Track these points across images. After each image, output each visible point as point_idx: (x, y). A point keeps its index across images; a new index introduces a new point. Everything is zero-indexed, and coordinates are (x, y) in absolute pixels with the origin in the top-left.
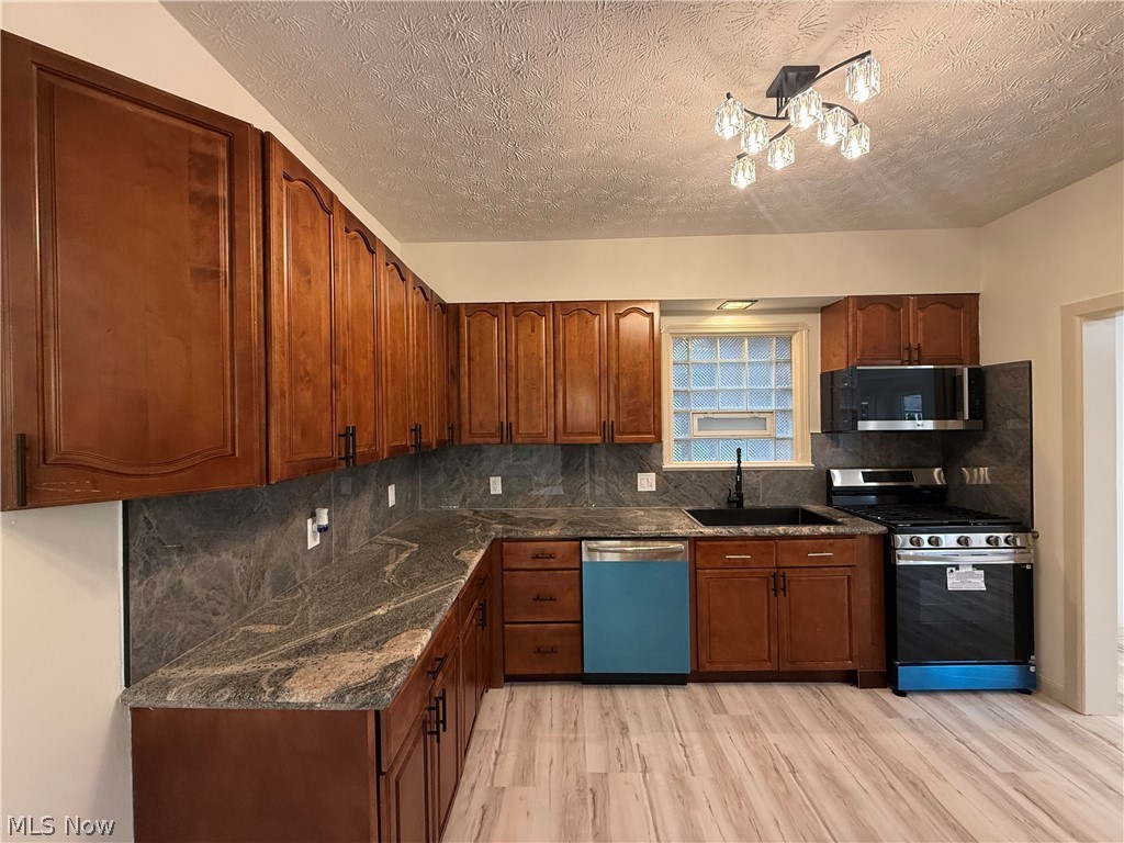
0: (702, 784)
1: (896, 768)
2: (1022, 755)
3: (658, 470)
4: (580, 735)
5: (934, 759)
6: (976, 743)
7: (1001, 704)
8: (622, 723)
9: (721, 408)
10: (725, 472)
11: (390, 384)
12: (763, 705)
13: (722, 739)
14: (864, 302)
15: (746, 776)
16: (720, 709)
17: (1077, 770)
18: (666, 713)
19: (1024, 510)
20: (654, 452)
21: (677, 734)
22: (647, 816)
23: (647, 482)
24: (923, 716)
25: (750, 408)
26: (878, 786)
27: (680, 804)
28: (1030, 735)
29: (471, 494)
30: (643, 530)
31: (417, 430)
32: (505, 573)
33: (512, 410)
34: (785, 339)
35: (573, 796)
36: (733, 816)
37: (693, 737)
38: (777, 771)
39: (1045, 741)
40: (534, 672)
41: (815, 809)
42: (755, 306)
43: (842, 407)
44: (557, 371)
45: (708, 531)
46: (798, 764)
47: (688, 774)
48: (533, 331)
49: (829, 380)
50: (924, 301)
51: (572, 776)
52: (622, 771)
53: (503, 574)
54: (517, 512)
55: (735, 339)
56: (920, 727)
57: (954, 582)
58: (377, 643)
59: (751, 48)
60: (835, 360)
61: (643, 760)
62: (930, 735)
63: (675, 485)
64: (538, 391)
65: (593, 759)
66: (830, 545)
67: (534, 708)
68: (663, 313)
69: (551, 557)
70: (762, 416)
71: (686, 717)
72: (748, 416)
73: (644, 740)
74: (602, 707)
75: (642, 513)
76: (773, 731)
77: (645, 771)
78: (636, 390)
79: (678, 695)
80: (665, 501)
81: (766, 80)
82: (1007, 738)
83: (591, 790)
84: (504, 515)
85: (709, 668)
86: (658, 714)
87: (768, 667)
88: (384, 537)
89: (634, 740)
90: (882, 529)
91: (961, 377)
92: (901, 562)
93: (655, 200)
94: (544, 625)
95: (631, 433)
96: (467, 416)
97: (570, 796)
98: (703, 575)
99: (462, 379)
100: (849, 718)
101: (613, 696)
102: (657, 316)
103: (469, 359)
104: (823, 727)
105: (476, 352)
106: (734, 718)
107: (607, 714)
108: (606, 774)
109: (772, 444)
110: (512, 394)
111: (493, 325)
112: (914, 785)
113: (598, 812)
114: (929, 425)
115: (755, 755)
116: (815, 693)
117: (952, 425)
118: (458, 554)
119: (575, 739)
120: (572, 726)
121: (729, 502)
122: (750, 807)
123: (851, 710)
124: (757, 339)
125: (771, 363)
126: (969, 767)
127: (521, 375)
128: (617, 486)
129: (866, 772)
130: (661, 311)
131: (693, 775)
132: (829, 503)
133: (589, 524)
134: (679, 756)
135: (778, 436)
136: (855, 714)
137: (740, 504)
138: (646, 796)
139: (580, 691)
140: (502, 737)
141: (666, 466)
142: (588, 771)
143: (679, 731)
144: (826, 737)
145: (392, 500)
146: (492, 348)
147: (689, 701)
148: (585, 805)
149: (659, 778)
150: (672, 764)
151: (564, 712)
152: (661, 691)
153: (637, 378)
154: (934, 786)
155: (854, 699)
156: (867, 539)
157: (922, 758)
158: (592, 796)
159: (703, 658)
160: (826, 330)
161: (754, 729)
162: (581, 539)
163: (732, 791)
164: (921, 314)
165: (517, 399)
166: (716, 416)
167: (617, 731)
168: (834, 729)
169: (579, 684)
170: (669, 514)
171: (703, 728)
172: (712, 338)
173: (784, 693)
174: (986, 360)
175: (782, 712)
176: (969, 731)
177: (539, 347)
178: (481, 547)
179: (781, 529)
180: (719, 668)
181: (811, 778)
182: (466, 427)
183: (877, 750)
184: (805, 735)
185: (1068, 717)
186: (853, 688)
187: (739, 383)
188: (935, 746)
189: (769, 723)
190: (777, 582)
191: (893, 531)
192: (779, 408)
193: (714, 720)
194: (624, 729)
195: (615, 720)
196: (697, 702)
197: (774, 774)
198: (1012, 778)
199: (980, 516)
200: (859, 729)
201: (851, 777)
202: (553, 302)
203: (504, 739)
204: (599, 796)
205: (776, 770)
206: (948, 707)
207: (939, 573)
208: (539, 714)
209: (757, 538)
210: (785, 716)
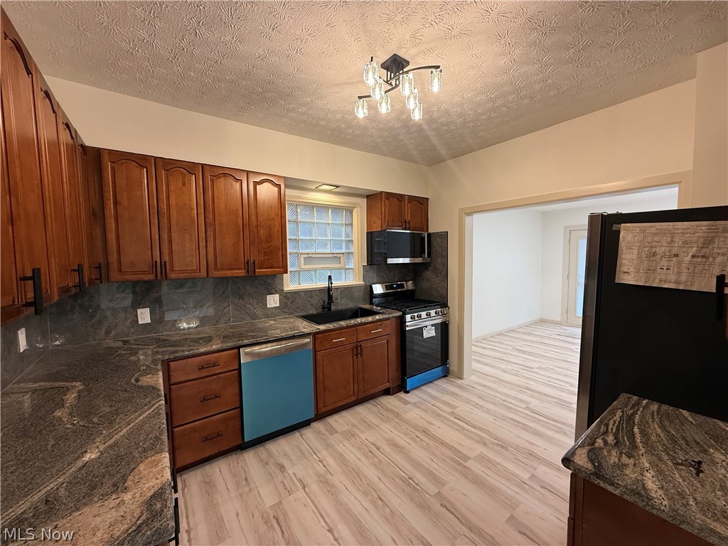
0: (338, 479)
1: (416, 427)
2: (452, 402)
3: (281, 292)
4: (252, 486)
5: (428, 417)
6: (438, 404)
7: (439, 384)
8: (279, 464)
9: (317, 251)
10: (321, 290)
11: (53, 222)
12: (353, 421)
13: (340, 448)
14: (389, 195)
15: (358, 462)
16: (333, 431)
17: (467, 401)
18: (304, 446)
19: (444, 297)
20: (277, 280)
21: (315, 456)
22: (315, 513)
23: (273, 301)
24: (418, 399)
25: (333, 251)
26: (412, 439)
27: (331, 496)
28: (452, 394)
29: (116, 326)
30: (278, 333)
31: (80, 270)
32: (172, 387)
33: (166, 251)
34: (350, 211)
35: (263, 528)
36: (359, 487)
37: (324, 454)
38: (371, 452)
39: (457, 394)
40: (203, 457)
41: (393, 463)
42: (338, 190)
43: (376, 251)
44: (207, 220)
45: (322, 327)
46: (379, 444)
47: (329, 476)
48: (184, 184)
49: (370, 235)
50: (411, 198)
51: (257, 515)
52: (290, 495)
53: (170, 388)
54: (169, 335)
55: (323, 208)
56: (419, 405)
57: (426, 335)
58: (114, 485)
59: (385, 35)
60: (375, 225)
61: (300, 481)
62: (422, 407)
63: (291, 300)
64: (191, 235)
65: (268, 497)
66: (380, 325)
67: (209, 484)
68: (286, 186)
69: (214, 365)
70: (339, 256)
71: (317, 444)
72: (331, 256)
73: (297, 469)
74: (261, 461)
75: (273, 322)
76: (362, 432)
77: (304, 488)
78: (270, 237)
79: (308, 433)
80: (285, 312)
81: (385, 57)
82: (447, 398)
83: (274, 517)
84: (158, 340)
85: (324, 410)
86: (301, 451)
87: (353, 399)
88: (22, 385)
89: (290, 472)
90: (400, 314)
91: (424, 237)
92: (407, 329)
93: (292, 106)
94: (211, 418)
95: (267, 268)
96: (115, 255)
97: (260, 530)
98: (319, 355)
99: (108, 221)
100: (392, 411)
101: (267, 449)
102: (283, 187)
103: (116, 203)
104: (383, 420)
105: (123, 198)
106: (342, 433)
107: (267, 463)
108: (280, 502)
109: (343, 272)
110: (165, 236)
111: (141, 175)
112: (424, 431)
113: (284, 528)
114: (407, 260)
115: (359, 449)
116: (374, 405)
117: (419, 260)
118: (137, 380)
119: (250, 490)
120: (244, 483)
121: (323, 308)
122: (365, 477)
123: (390, 407)
124: (335, 209)
125: (342, 224)
126: (439, 415)
127: (174, 221)
128: (252, 306)
129: (406, 434)
130: (285, 185)
131: (332, 475)
132: (371, 303)
133: (241, 336)
134: (320, 468)
135: (347, 267)
136: (393, 408)
137: (329, 309)
138: (310, 502)
139: (241, 457)
140: (187, 517)
141: (286, 289)
142: (268, 506)
143: (315, 454)
144: (386, 425)
145: (23, 344)
146: (142, 196)
147: (315, 434)
148: (274, 529)
149: (314, 487)
150: (319, 475)
151: (234, 476)
152: (297, 434)
153: (271, 229)
154: (431, 429)
155: (390, 401)
156: (394, 319)
157: (424, 419)
158: (277, 519)
159: (321, 405)
160: (369, 208)
161: (353, 435)
162: (239, 348)
163: (354, 473)
164: (409, 206)
165: (170, 241)
166: (314, 256)
167: (277, 471)
168: (388, 420)
169: (238, 452)
170: (292, 320)
171: (328, 446)
172: (312, 206)
173: (361, 410)
174: (431, 231)
175: (363, 420)
176: (434, 400)
177: (190, 199)
178: (157, 370)
179: (359, 320)
180: (330, 408)
181: (387, 449)
182: (114, 265)
183: (407, 422)
184: (377, 428)
185: (459, 382)
186: (389, 396)
187: (326, 236)
188: (426, 411)
189: (359, 429)
190: (357, 350)
191: (405, 314)
192: (347, 251)
193: (332, 439)
194: (282, 468)
195: (274, 464)
196: (320, 433)
197: (370, 454)
198: (452, 413)
199: (432, 302)
200: (397, 415)
201: (402, 440)
202: (203, 165)
203: (190, 518)
204: (281, 518)
205: (369, 452)
206: (425, 392)
207: (421, 330)
208: (215, 486)
209: (348, 327)
210: (365, 422)
